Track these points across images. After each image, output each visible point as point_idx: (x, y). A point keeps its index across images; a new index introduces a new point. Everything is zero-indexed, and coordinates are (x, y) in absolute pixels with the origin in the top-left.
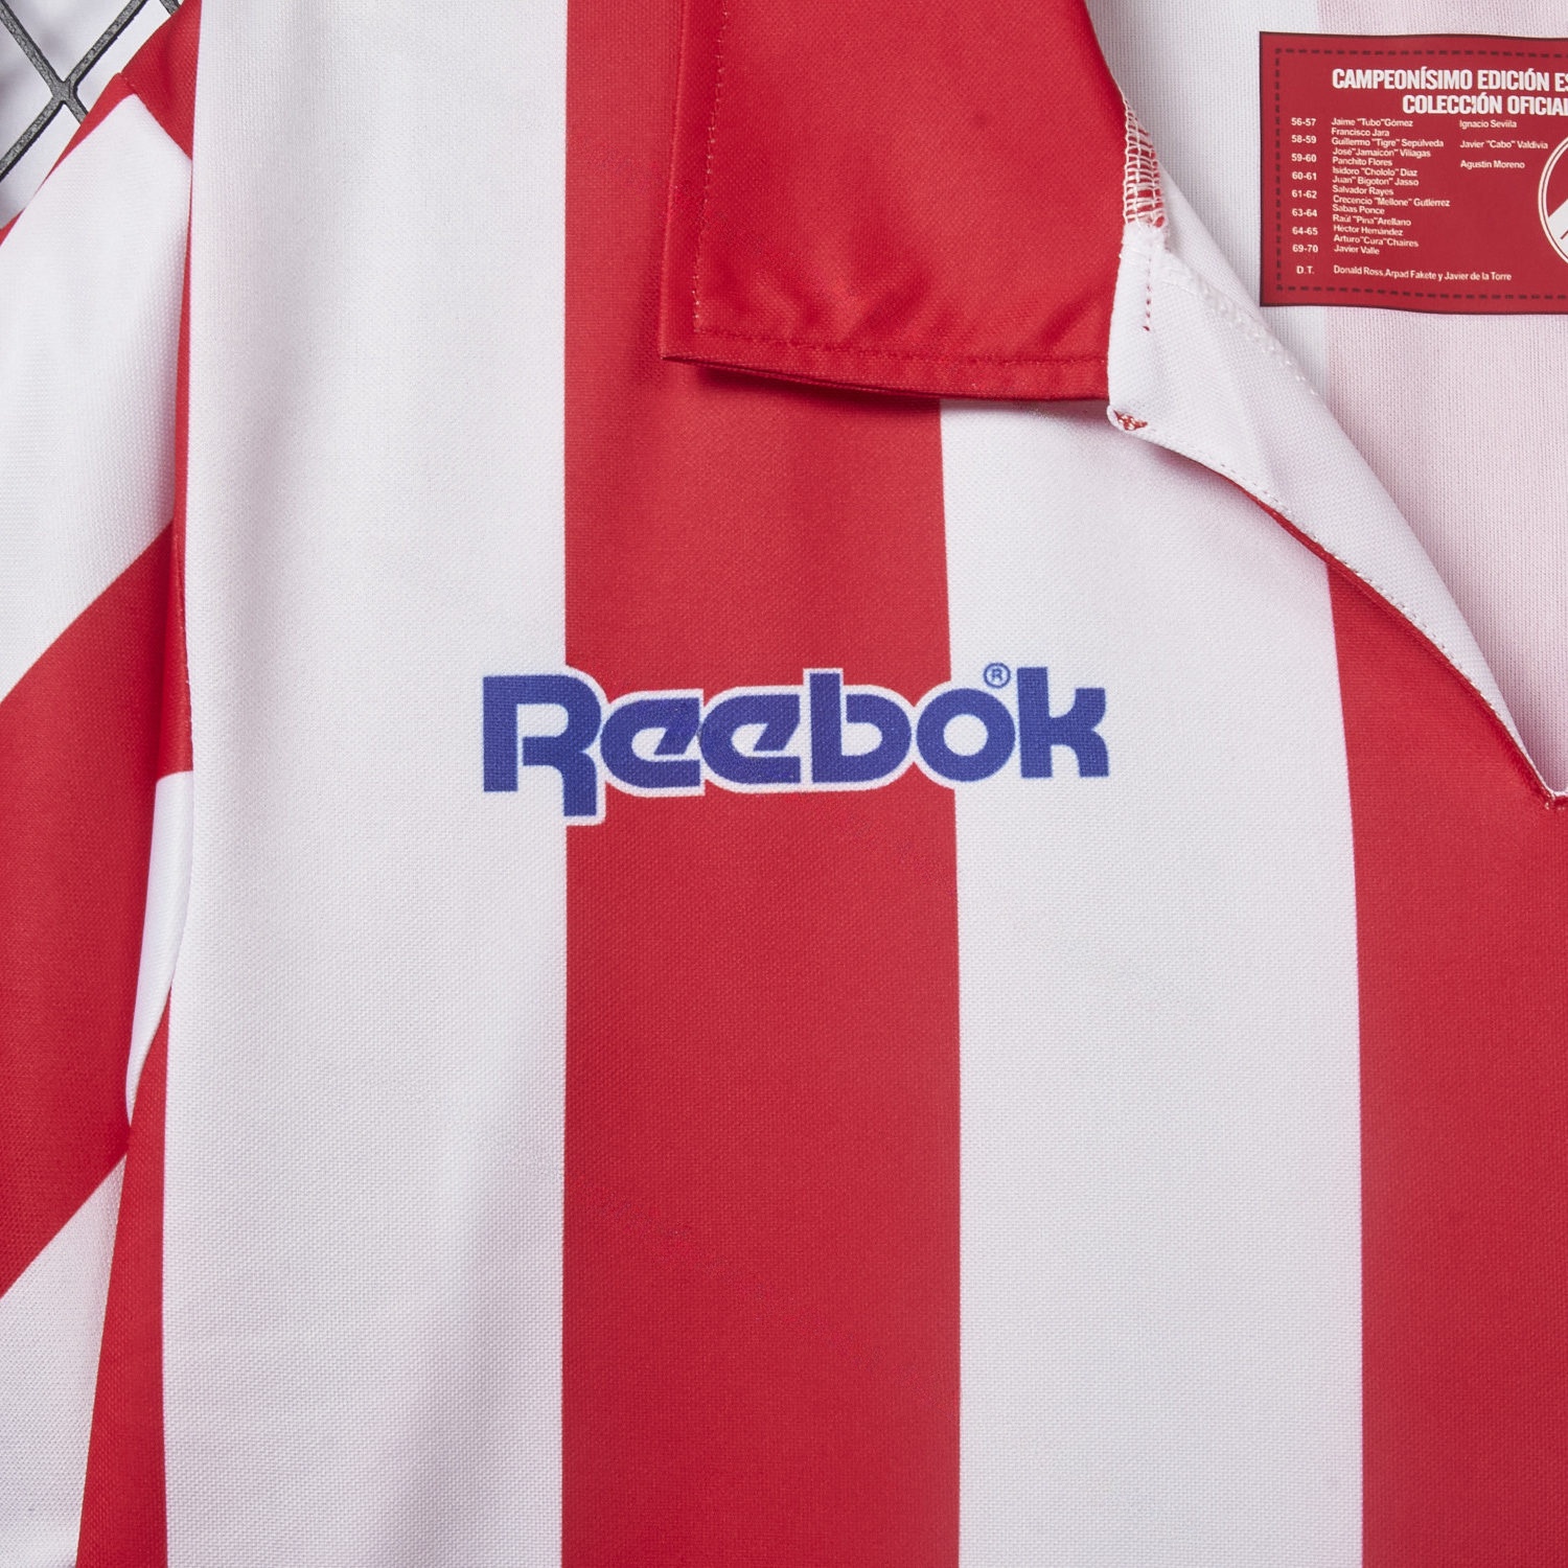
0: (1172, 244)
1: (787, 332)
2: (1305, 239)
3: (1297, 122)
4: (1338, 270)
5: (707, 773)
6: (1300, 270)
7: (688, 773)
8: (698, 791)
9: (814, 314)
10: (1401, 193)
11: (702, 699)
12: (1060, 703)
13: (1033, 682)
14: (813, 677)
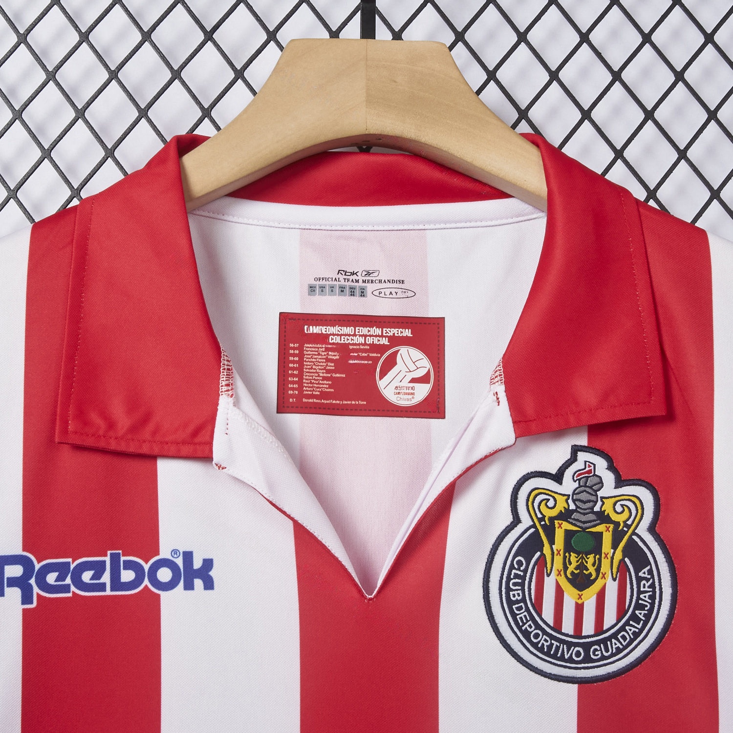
0: (236, 404)
1: (101, 432)
2: (293, 389)
3: (292, 345)
4: (304, 400)
5: (73, 588)
6: (291, 400)
7: (66, 589)
8: (70, 595)
9: (111, 425)
10: (328, 371)
11: (71, 562)
12: (197, 564)
13: (188, 556)
14: (111, 554)
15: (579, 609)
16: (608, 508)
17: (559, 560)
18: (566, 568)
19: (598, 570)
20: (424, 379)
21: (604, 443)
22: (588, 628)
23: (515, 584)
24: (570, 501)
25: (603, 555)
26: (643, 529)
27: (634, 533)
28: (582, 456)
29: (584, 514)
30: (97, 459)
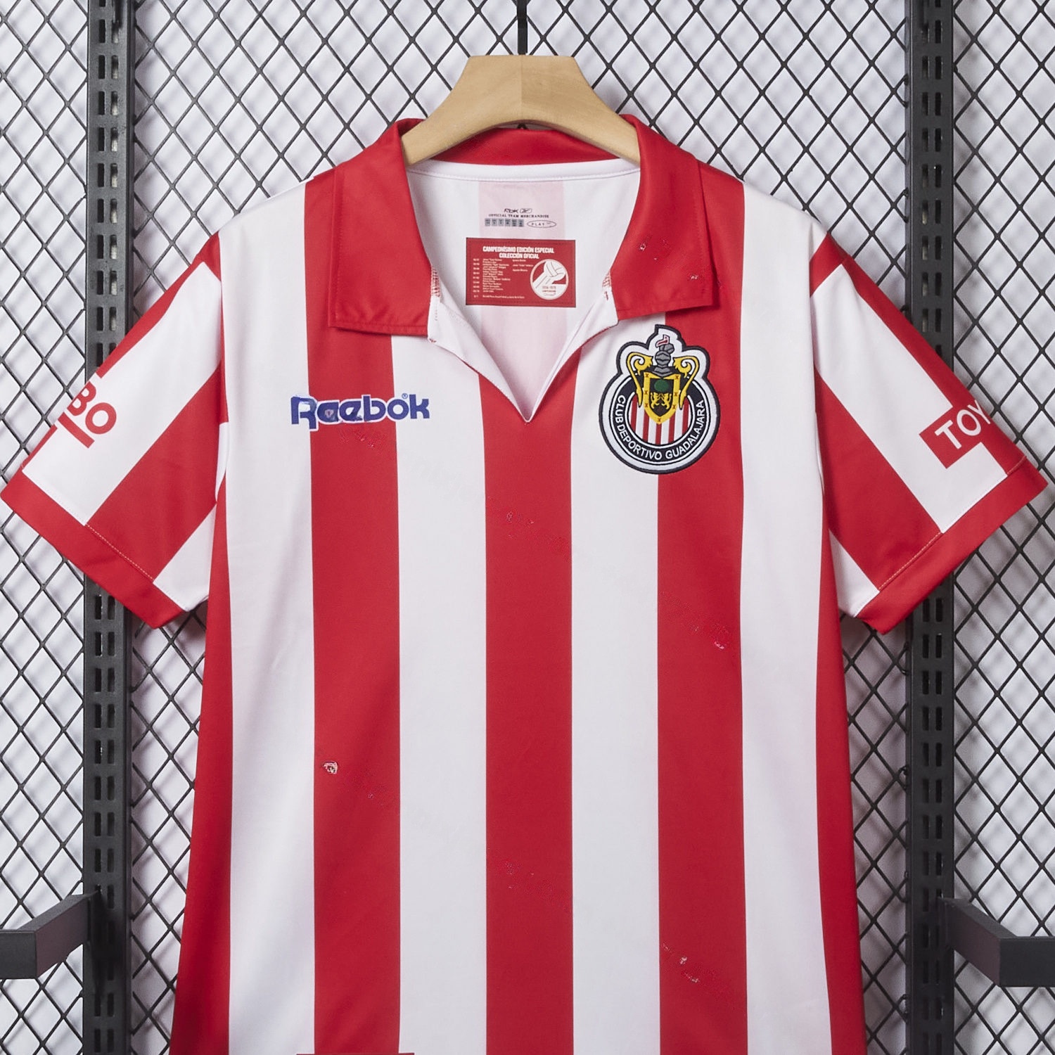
0: (442, 301)
1: (357, 320)
2: (476, 289)
3: (475, 260)
4: (484, 296)
5: (341, 419)
6: (475, 296)
7: (336, 419)
8: (339, 423)
9: (363, 315)
10: (499, 277)
11: (339, 402)
12: (419, 403)
13: (413, 398)
14: (364, 397)
15: (659, 427)
16: (677, 365)
17: (646, 398)
18: (651, 402)
19: (671, 403)
20: (562, 281)
21: (676, 322)
22: (664, 439)
23: (618, 413)
24: (654, 360)
25: (674, 394)
26: (699, 378)
27: (693, 380)
28: (661, 331)
29: (662, 368)
30: (353, 337)
